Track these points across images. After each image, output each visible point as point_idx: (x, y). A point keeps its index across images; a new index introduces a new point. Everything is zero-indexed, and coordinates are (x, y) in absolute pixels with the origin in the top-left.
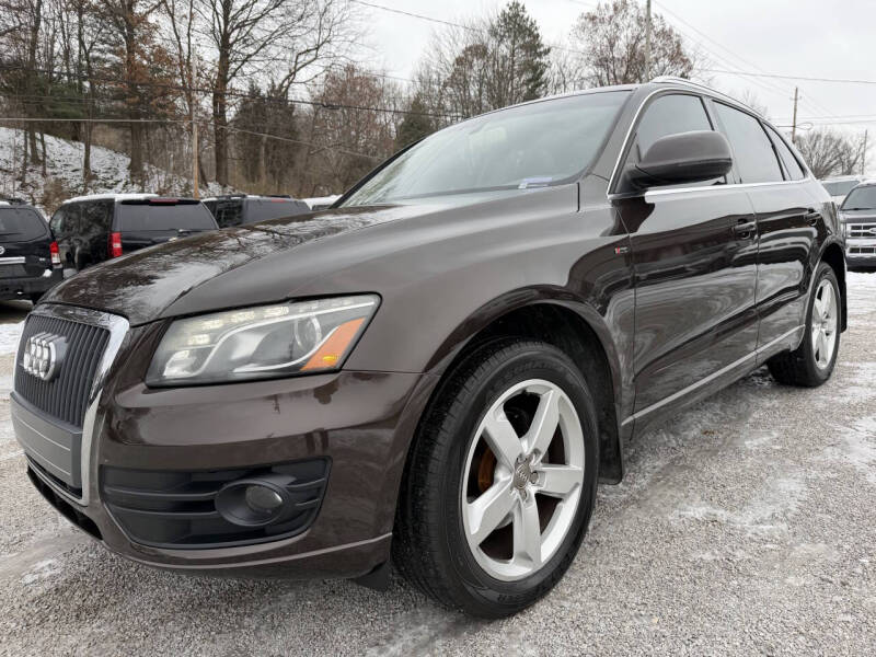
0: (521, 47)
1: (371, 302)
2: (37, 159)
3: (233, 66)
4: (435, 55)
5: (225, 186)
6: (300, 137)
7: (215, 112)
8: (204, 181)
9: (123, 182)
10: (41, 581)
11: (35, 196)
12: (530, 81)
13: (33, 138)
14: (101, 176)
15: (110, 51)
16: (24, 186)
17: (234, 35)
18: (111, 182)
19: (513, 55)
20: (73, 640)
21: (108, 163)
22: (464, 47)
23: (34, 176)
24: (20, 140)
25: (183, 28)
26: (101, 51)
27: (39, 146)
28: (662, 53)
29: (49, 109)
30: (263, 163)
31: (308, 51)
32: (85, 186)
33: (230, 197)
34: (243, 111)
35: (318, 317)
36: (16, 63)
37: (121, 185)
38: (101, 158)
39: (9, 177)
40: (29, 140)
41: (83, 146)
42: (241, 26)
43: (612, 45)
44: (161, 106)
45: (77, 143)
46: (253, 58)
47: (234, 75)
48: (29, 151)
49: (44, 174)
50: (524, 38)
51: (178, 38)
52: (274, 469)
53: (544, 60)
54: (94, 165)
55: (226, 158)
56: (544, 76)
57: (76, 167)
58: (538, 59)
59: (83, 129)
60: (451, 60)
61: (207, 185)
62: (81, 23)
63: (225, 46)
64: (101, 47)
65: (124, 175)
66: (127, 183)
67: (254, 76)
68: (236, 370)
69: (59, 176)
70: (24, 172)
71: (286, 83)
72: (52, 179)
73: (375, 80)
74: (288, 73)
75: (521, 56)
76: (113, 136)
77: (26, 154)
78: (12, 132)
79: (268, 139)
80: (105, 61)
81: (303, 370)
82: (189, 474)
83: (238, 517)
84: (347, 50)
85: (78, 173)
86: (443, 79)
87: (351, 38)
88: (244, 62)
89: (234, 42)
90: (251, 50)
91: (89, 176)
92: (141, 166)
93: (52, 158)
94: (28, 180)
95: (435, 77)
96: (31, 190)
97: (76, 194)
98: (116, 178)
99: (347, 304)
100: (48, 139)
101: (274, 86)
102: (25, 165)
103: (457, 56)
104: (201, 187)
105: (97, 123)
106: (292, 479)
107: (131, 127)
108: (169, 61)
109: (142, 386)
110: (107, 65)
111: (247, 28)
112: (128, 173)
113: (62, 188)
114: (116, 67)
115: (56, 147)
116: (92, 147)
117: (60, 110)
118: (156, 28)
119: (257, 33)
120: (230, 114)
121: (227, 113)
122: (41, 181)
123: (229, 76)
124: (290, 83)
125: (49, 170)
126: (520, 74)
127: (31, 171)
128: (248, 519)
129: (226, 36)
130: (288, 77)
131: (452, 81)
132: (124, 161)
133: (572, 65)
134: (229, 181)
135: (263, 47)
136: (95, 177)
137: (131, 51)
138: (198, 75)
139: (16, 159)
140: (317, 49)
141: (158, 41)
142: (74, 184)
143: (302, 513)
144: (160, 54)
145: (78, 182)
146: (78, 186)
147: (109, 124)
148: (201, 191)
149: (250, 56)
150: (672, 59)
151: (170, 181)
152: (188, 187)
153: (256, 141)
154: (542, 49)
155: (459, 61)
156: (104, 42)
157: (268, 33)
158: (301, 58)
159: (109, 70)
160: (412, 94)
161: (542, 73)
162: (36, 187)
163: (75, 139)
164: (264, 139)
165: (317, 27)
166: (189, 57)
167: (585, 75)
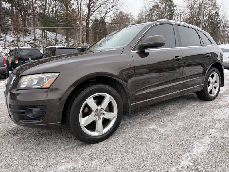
0: (168, 5)
1: (58, 74)
2: (45, 37)
3: (91, 13)
4: (144, 8)
5: (88, 44)
6: (107, 31)
7: (86, 25)
8: (83, 42)
9: (64, 43)
10: (11, 128)
11: (44, 46)
12: (170, 14)
13: (44, 32)
14: (59, 41)
15: (62, 10)
16: (42, 43)
17: (92, 5)
18: (61, 42)
19: (165, 7)
20: (11, 139)
21: (61, 38)
22: (152, 6)
23: (44, 41)
24: (41, 32)
25: (79, 4)
26: (60, 10)
27: (45, 34)
28: (210, 5)
29: (47, 25)
30: (98, 38)
31: (110, 8)
32: (55, 43)
33: (84, 47)
34: (94, 24)
35: (46, 77)
36: (41, 14)
37: (63, 43)
38: (59, 36)
39: (39, 41)
40: (43, 32)
41: (55, 33)
42: (93, 3)
43: (195, 4)
44: (73, 24)
45: (54, 33)
46: (96, 11)
47: (91, 15)
48: (43, 35)
49: (46, 41)
50: (169, 3)
51: (78, 6)
52: (36, 107)
53: (175, 8)
54: (57, 38)
55: (89, 36)
56: (174, 13)
57: (54, 39)
58: (173, 8)
59: (56, 29)
60: (148, 9)
61: (84, 44)
62: (56, 3)
63: (89, 8)
64: (60, 9)
65: (64, 41)
66: (65, 43)
67: (97, 15)
68: (32, 87)
69: (50, 41)
70: (42, 40)
71: (104, 17)
72: (48, 42)
73: (128, 15)
74: (105, 14)
75: (168, 7)
76: (62, 31)
77: (42, 36)
78: (40, 30)
79: (99, 32)
80: (61, 13)
81: (43, 87)
82: (22, 106)
83: (30, 115)
84: (120, 8)
85: (54, 40)
86: (146, 15)
87: (121, 5)
88: (94, 12)
89: (92, 7)
90: (96, 9)
91: (56, 41)
92: (68, 38)
93: (48, 36)
94: (43, 42)
95: (144, 14)
96: (43, 44)
97: (53, 45)
98: (63, 41)
99: (53, 74)
100: (48, 32)
101: (101, 18)
102: (42, 38)
103: (150, 8)
104: (82, 44)
105: (59, 28)
106: (40, 109)
107: (66, 29)
108: (75, 12)
109: (16, 89)
110: (61, 14)
111: (95, 3)
112: (65, 40)
113: (50, 44)
114: (63, 14)
115: (49, 34)
116: (57, 34)
117: (50, 25)
118: (73, 4)
119: (98, 4)
120: (90, 25)
121: (89, 25)
122: (46, 42)
123: (90, 15)
124: (105, 17)
125: (47, 40)
126: (168, 12)
127: (44, 40)
128: (32, 116)
129: (90, 5)
130: (105, 15)
131: (149, 15)
132: (64, 37)
133: (183, 9)
134: (89, 42)
135: (98, 8)
136: (58, 41)
137: (67, 10)
138: (82, 15)
139: (40, 37)
140: (112, 8)
141: (73, 7)
142: (53, 43)
143: (42, 116)
144: (74, 11)
145: (54, 42)
146: (54, 43)
147: (62, 28)
148: (82, 45)
149: (95, 10)
150: (213, 7)
151: (75, 42)
152: (79, 44)
153: (96, 32)
154: (174, 6)
155: (151, 10)
156: (61, 8)
157: (100, 4)
158: (108, 10)
159: (62, 15)
160: (138, 19)
161: (174, 12)
162: (45, 44)
163: (53, 32)
164: (98, 32)
165: (113, 2)
166: (80, 11)
167: (187, 12)
